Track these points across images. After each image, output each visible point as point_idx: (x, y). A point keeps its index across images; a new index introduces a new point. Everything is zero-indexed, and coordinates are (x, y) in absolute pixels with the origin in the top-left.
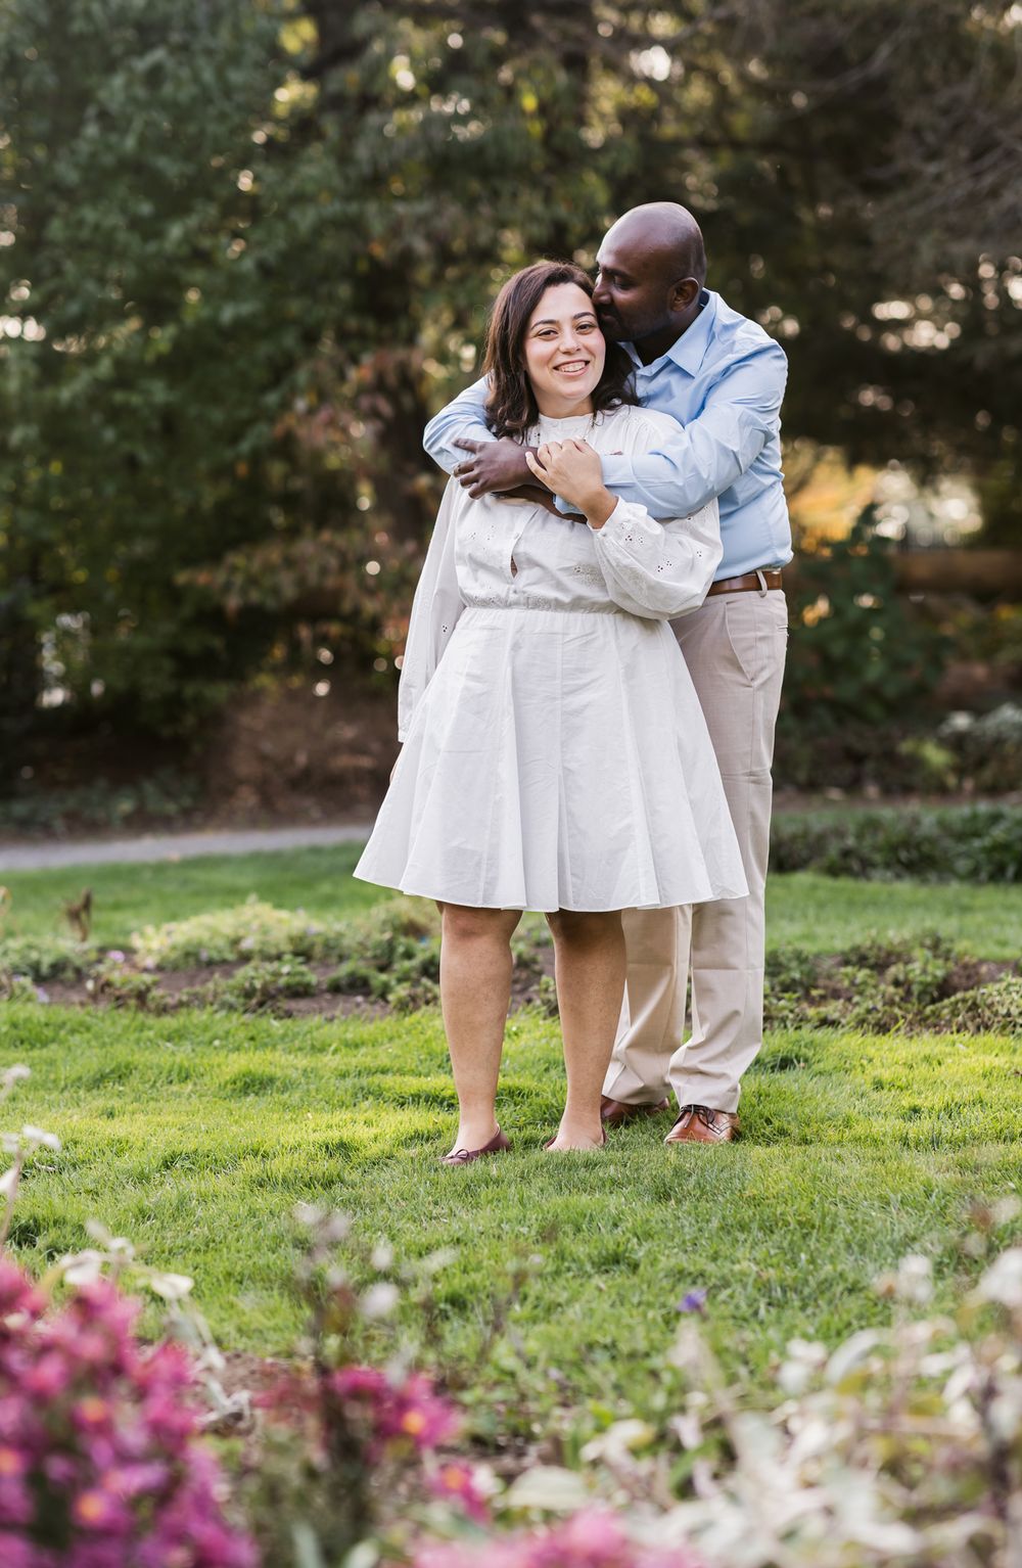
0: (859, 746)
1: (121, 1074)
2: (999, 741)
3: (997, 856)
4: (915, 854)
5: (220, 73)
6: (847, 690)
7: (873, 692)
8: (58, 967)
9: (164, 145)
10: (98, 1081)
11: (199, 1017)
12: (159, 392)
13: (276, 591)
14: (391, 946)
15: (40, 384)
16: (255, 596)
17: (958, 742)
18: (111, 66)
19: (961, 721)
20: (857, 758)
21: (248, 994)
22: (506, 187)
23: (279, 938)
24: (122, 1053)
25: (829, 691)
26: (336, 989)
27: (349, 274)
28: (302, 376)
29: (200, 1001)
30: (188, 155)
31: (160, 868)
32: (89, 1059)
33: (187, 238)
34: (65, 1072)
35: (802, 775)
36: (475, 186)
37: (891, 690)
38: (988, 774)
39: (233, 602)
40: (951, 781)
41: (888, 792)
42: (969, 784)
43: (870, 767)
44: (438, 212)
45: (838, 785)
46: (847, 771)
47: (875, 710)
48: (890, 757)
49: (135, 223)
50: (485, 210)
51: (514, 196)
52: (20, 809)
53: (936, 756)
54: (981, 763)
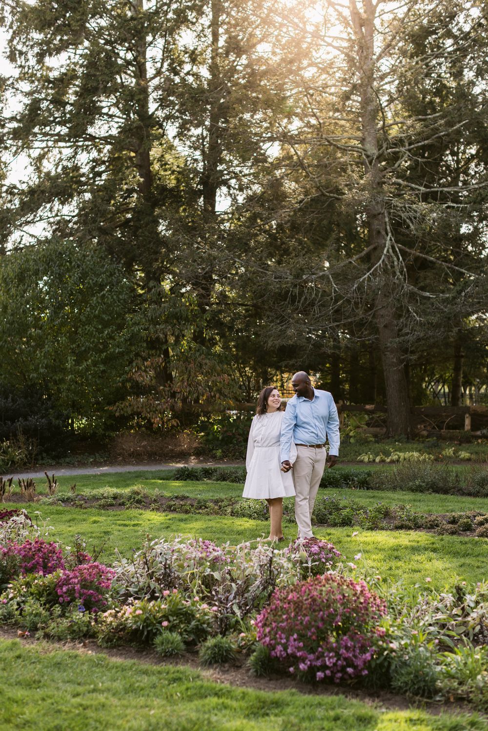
1: (73, 520)
5: (118, 297)
8: (68, 499)
9: (104, 312)
10: (70, 521)
11: (90, 510)
12: (102, 367)
13: (127, 412)
14: (131, 497)
15: (75, 365)
16: (122, 412)
18: (93, 295)
21: (100, 506)
23: (111, 494)
24: (74, 516)
26: (120, 505)
27: (146, 341)
28: (134, 364)
29: (91, 507)
30: (110, 315)
31: (95, 476)
32: (69, 517)
33: (108, 334)
34: (64, 519)
39: (117, 414)
49: (97, 330)
52: (67, 460)
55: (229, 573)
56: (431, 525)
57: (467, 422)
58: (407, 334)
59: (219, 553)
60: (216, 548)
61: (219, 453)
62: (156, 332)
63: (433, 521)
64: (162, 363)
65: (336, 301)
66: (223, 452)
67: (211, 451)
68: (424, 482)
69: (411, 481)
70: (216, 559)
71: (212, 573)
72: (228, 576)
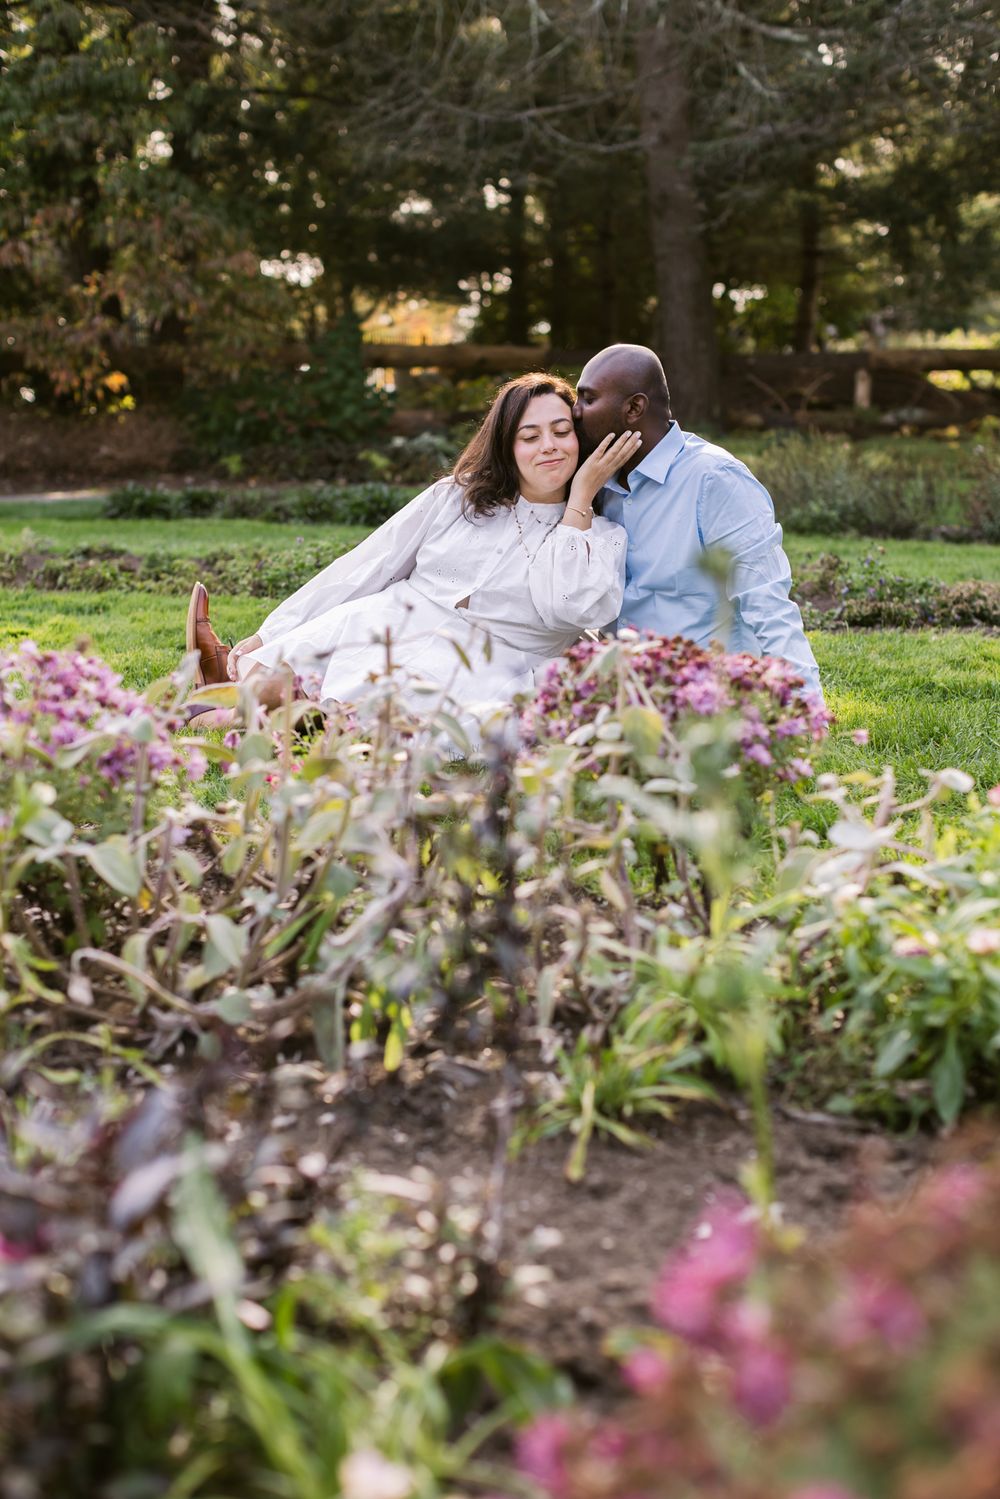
0: (336, 454)
2: (417, 453)
3: (356, 510)
4: (317, 510)
6: (333, 422)
7: (350, 423)
17: (395, 455)
19: (399, 442)
20: (335, 462)
22: (126, 109)
25: (323, 423)
35: (301, 472)
36: (107, 107)
37: (359, 423)
38: (408, 474)
40: (388, 476)
41: (350, 481)
42: (399, 478)
43: (341, 468)
44: (81, 122)
45: (322, 478)
46: (327, 469)
47: (351, 435)
48: (353, 461)
50: (113, 122)
51: (134, 114)
53: (380, 461)
54: (406, 466)
55: (200, 839)
56: (961, 613)
57: (862, 390)
58: (737, 131)
59: (132, 724)
60: (117, 695)
61: (234, 464)
62: (54, 132)
63: (970, 600)
64: (74, 221)
65: (545, 48)
66: (245, 461)
67: (214, 459)
68: (831, 507)
69: (795, 504)
70: (116, 761)
71: (81, 849)
72: (192, 866)
